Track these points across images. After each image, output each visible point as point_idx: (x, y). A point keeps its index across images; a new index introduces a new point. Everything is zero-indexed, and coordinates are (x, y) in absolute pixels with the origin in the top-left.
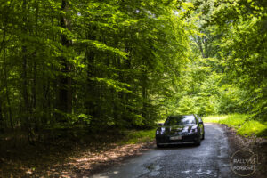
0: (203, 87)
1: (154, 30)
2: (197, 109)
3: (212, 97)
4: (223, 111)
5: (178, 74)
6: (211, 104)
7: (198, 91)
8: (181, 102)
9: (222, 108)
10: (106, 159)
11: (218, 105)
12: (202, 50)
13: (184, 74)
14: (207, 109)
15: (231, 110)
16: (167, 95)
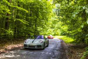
0: (56, 26)
1: (39, 5)
2: (53, 33)
3: (59, 29)
5: (47, 20)
6: (58, 32)
7: (54, 27)
8: (48, 30)
9: (62, 33)
10: (17, 46)
11: (60, 32)
13: (50, 21)
14: (57, 34)
15: (65, 35)
16: (43, 28)
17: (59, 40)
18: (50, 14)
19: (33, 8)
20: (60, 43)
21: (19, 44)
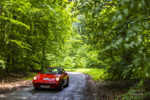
0: (78, 52)
2: (74, 64)
3: (83, 58)
4: (88, 66)
5: (63, 43)
6: (82, 62)
7: (76, 54)
8: (65, 59)
9: (88, 64)
11: (86, 63)
12: (79, 31)
13: (68, 43)
14: (79, 65)
15: (93, 66)
16: (56, 55)
17: (84, 76)
18: (68, 31)
19: (39, 22)
20: (85, 81)
21: (14, 82)
